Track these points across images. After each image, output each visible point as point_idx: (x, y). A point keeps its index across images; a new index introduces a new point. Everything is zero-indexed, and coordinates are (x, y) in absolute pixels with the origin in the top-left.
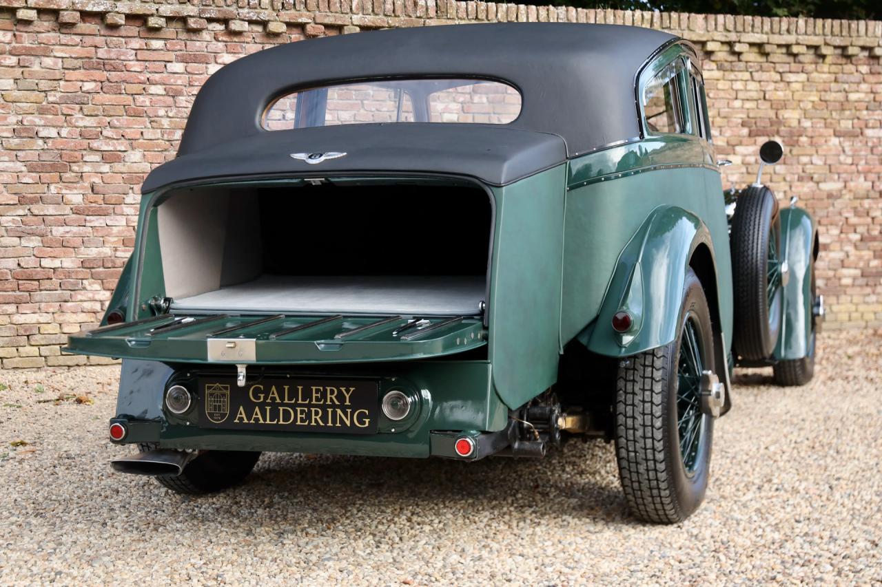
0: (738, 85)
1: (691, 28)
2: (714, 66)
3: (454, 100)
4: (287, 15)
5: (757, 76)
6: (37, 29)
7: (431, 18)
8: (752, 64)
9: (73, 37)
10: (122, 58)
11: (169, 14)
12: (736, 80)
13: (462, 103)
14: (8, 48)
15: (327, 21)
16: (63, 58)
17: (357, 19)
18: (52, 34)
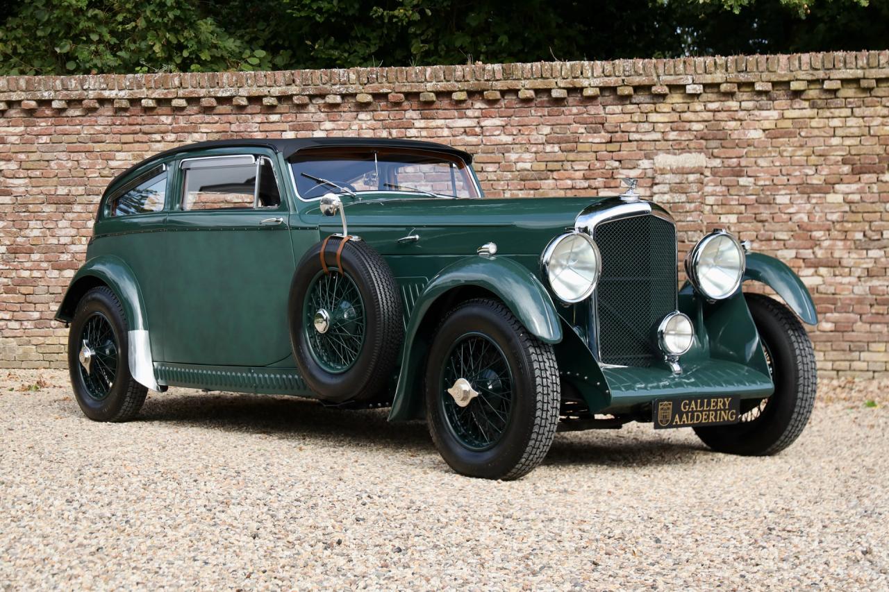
0: (836, 122)
1: (771, 69)
2: (806, 104)
3: (527, 150)
4: (370, 88)
5: (857, 111)
6: (188, 112)
7: (497, 80)
8: (852, 100)
9: (214, 116)
10: (249, 130)
11: (277, 94)
12: (833, 118)
13: (536, 153)
14: (170, 128)
15: (404, 90)
16: (207, 133)
17: (429, 86)
18: (200, 116)
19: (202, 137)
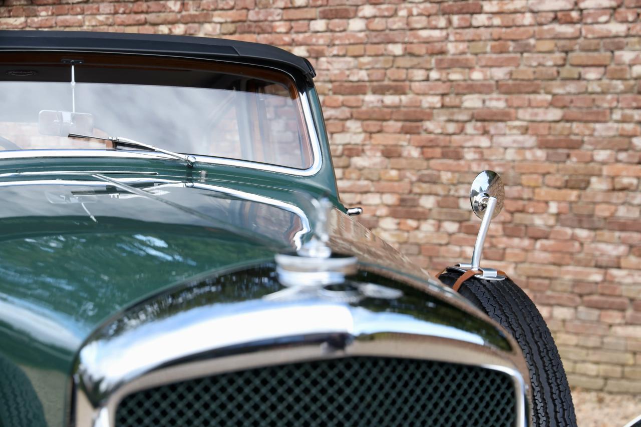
19: (214, 29)
